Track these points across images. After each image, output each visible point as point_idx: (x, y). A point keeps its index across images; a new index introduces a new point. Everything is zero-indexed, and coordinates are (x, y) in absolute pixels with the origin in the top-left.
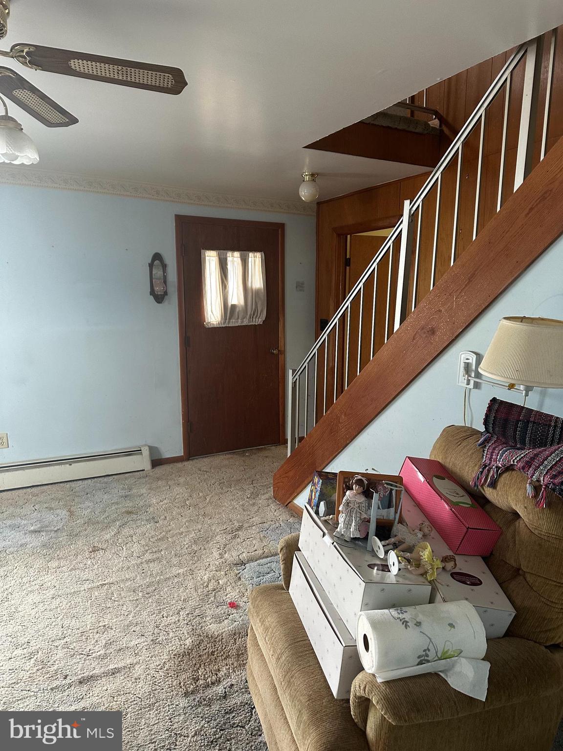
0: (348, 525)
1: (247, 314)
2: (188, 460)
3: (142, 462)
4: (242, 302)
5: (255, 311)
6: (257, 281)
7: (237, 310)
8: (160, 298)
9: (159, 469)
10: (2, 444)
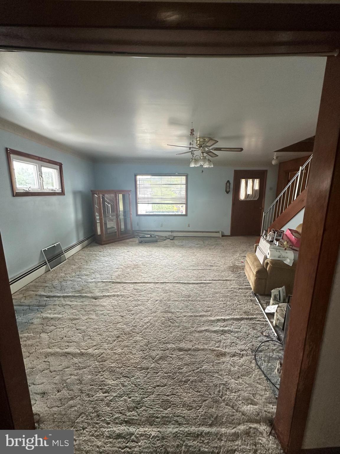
0: (269, 238)
1: (253, 197)
2: (231, 236)
3: (219, 235)
4: (251, 193)
5: (255, 197)
6: (257, 187)
7: (250, 196)
8: (228, 192)
9: (223, 237)
10: (188, 226)
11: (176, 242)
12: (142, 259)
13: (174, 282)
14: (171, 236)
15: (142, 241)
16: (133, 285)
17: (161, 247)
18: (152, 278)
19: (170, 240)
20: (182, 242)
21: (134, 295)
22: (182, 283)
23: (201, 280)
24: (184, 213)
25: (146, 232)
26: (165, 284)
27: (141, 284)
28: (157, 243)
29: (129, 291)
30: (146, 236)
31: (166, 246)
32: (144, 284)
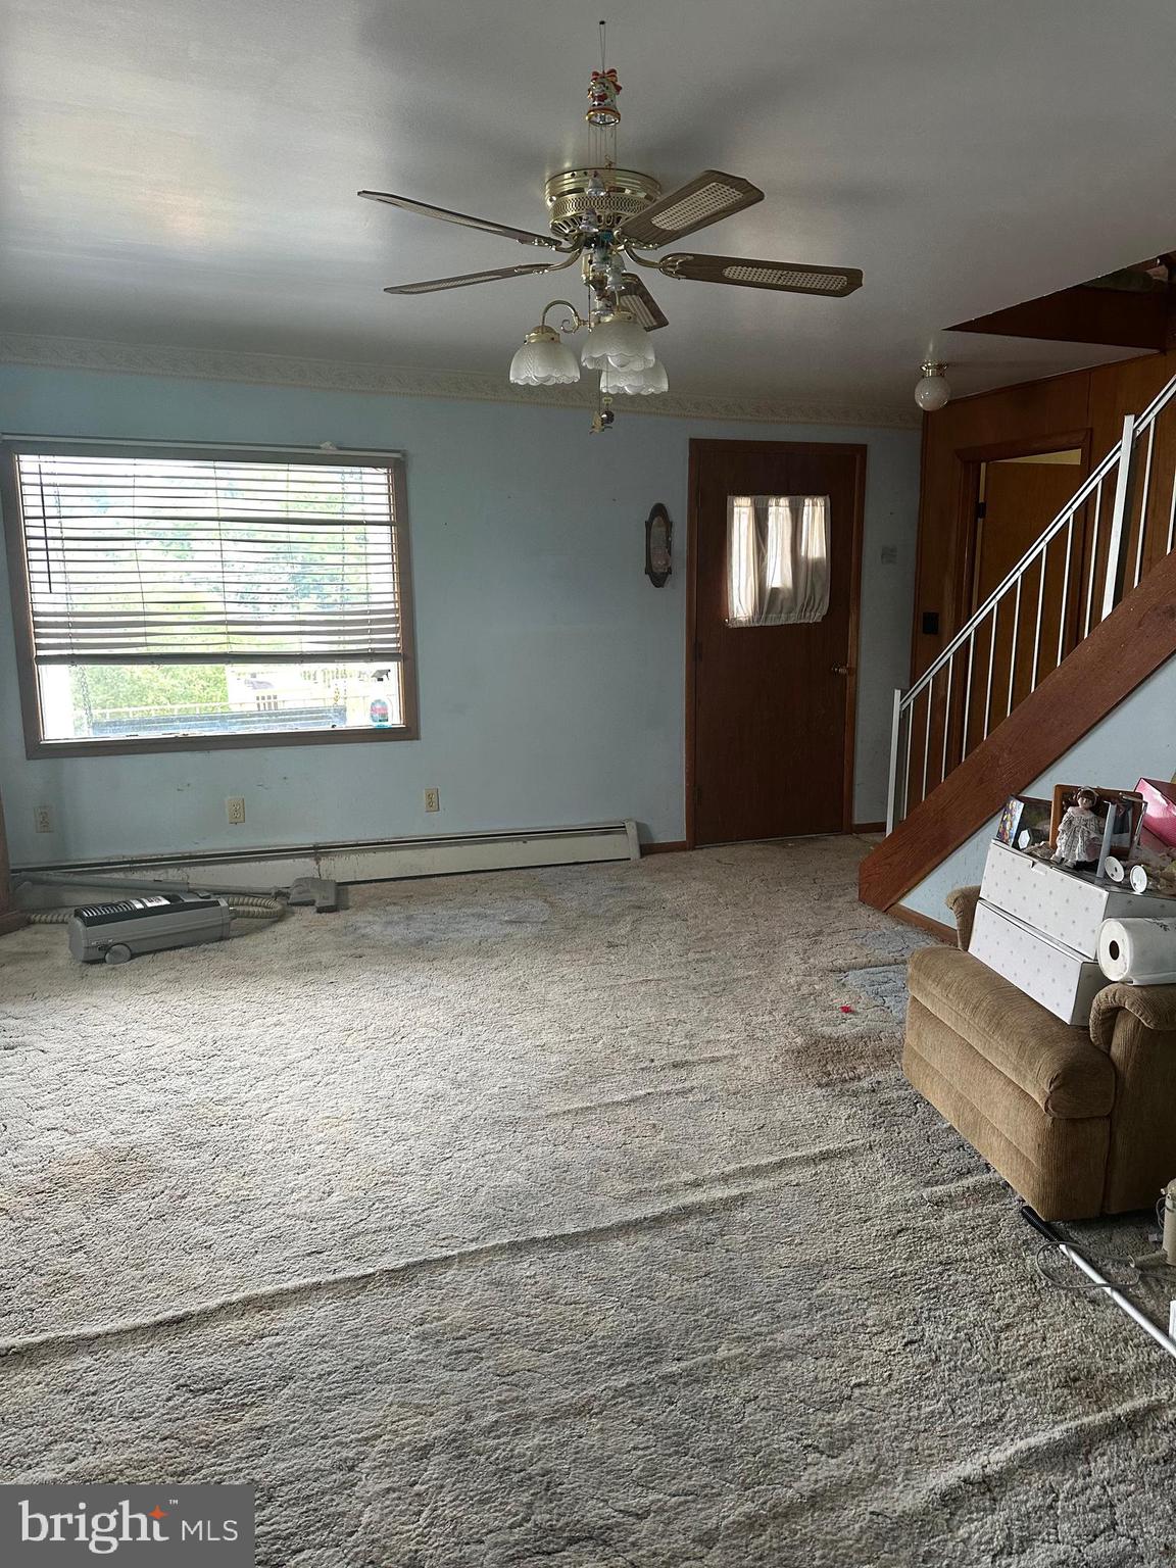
0: (1070, 846)
1: (796, 605)
2: (694, 849)
3: (625, 846)
4: (789, 583)
5: (808, 605)
6: (816, 546)
7: (781, 596)
8: (658, 579)
9: (650, 859)
10: (430, 805)
11: (369, 922)
12: (161, 1098)
13: (488, 1251)
14: (317, 882)
15: (106, 948)
16: (157, 1355)
17: (271, 972)
18: (300, 1246)
19: (320, 911)
20: (409, 918)
21: (207, 1447)
22: (550, 1242)
23: (669, 1190)
24: (395, 719)
25: (121, 875)
26: (423, 1278)
27: (234, 1327)
28: (227, 944)
29: (148, 1424)
30: (139, 906)
31: (304, 965)
32: (255, 1322)
